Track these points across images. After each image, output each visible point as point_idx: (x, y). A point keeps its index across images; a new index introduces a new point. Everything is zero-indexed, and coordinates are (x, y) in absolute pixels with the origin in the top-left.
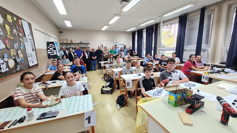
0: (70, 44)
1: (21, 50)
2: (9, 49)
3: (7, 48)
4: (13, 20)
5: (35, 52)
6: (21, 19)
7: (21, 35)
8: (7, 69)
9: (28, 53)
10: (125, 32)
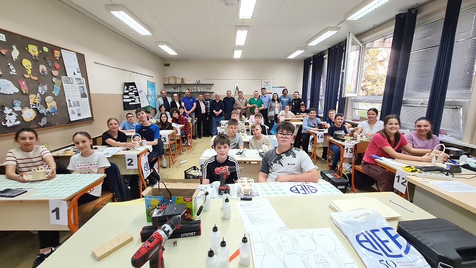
0: (180, 85)
1: (53, 95)
2: (27, 95)
3: (22, 92)
4: (40, 52)
5: (87, 99)
6: (59, 49)
7: (55, 73)
8: (18, 122)
9: (69, 101)
10: (285, 61)
